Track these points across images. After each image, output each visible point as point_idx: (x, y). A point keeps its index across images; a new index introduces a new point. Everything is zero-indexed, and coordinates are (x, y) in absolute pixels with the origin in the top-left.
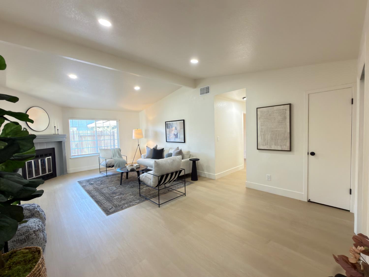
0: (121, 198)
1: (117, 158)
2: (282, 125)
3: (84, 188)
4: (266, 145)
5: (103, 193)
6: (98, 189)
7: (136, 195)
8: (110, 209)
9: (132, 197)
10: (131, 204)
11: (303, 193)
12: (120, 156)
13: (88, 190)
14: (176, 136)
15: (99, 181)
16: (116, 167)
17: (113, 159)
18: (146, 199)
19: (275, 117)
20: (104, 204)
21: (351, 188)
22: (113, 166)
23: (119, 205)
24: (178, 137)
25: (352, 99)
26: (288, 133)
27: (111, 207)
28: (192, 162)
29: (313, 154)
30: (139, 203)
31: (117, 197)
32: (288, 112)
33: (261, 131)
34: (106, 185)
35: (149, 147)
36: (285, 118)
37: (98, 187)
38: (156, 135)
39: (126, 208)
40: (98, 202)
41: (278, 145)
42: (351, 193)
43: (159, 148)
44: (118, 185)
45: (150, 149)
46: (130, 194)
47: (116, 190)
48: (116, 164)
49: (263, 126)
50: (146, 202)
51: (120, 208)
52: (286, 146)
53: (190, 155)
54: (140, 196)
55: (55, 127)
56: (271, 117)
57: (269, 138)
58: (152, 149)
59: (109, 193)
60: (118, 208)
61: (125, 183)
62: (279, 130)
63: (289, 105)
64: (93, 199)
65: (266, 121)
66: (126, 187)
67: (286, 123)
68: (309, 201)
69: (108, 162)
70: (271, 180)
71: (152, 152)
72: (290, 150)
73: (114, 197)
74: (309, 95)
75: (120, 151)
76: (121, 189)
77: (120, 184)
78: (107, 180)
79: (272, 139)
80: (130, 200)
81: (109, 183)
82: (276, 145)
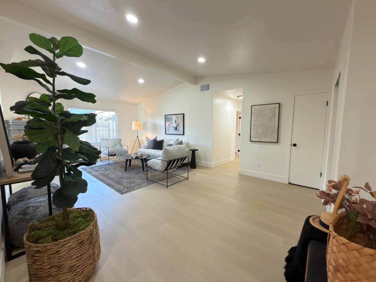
0: (130, 182)
1: (118, 147)
2: (272, 121)
3: (90, 174)
4: (257, 137)
5: (111, 178)
6: (105, 175)
7: (143, 179)
8: (123, 190)
9: (140, 180)
10: (141, 186)
11: (286, 177)
12: (121, 146)
13: (95, 176)
14: (176, 129)
15: (102, 168)
16: (118, 156)
17: (115, 149)
18: (154, 182)
19: (266, 114)
20: (115, 186)
21: (322, 172)
22: (115, 155)
23: (130, 187)
24: (178, 129)
25: (328, 102)
26: (276, 127)
27: (123, 188)
28: (191, 152)
29: (295, 145)
30: (147, 185)
31: (125, 181)
32: (277, 110)
33: (254, 126)
34: (111, 171)
35: (149, 138)
36: (275, 115)
37: (104, 173)
38: (155, 128)
39: (137, 189)
40: (108, 185)
41: (267, 138)
42: (321, 176)
43: (159, 139)
44: (123, 171)
45: (149, 140)
46: (137, 179)
47: (122, 175)
48: (118, 153)
49: (256, 121)
50: (154, 184)
51: (131, 189)
52: (274, 138)
53: (189, 146)
54: (147, 180)
56: (263, 114)
57: (260, 132)
58: (152, 140)
59: (117, 177)
60: (129, 189)
61: (129, 170)
62: (269, 125)
63: (279, 104)
64: (103, 182)
65: (259, 117)
66: (131, 173)
67: (275, 120)
68: (290, 183)
69: (110, 151)
70: (260, 166)
71: (152, 143)
72: (277, 142)
73: (122, 181)
74: (295, 96)
75: (121, 141)
76: (127, 175)
77: (125, 170)
78: (111, 167)
79: (263, 133)
80: (139, 183)
81: (113, 170)
82: (266, 138)
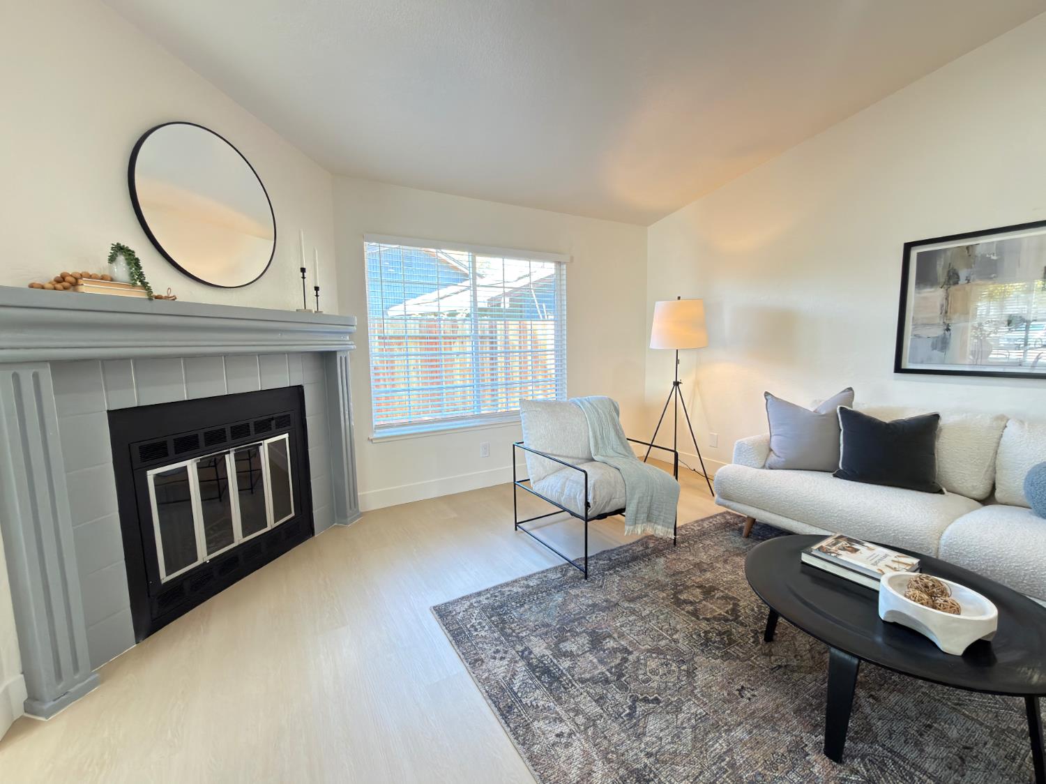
12: (624, 443)
16: (635, 521)
35: (789, 402)
48: (635, 501)
55: (303, 270)
58: (833, 415)
69: (594, 488)
71: (837, 435)
75: (617, 412)
